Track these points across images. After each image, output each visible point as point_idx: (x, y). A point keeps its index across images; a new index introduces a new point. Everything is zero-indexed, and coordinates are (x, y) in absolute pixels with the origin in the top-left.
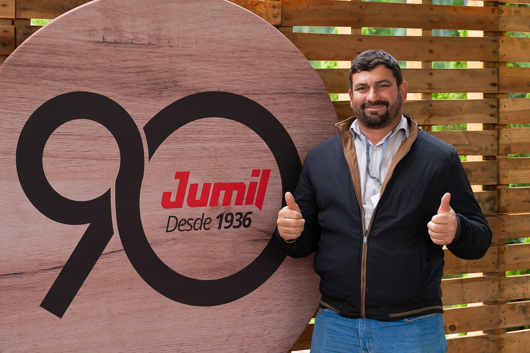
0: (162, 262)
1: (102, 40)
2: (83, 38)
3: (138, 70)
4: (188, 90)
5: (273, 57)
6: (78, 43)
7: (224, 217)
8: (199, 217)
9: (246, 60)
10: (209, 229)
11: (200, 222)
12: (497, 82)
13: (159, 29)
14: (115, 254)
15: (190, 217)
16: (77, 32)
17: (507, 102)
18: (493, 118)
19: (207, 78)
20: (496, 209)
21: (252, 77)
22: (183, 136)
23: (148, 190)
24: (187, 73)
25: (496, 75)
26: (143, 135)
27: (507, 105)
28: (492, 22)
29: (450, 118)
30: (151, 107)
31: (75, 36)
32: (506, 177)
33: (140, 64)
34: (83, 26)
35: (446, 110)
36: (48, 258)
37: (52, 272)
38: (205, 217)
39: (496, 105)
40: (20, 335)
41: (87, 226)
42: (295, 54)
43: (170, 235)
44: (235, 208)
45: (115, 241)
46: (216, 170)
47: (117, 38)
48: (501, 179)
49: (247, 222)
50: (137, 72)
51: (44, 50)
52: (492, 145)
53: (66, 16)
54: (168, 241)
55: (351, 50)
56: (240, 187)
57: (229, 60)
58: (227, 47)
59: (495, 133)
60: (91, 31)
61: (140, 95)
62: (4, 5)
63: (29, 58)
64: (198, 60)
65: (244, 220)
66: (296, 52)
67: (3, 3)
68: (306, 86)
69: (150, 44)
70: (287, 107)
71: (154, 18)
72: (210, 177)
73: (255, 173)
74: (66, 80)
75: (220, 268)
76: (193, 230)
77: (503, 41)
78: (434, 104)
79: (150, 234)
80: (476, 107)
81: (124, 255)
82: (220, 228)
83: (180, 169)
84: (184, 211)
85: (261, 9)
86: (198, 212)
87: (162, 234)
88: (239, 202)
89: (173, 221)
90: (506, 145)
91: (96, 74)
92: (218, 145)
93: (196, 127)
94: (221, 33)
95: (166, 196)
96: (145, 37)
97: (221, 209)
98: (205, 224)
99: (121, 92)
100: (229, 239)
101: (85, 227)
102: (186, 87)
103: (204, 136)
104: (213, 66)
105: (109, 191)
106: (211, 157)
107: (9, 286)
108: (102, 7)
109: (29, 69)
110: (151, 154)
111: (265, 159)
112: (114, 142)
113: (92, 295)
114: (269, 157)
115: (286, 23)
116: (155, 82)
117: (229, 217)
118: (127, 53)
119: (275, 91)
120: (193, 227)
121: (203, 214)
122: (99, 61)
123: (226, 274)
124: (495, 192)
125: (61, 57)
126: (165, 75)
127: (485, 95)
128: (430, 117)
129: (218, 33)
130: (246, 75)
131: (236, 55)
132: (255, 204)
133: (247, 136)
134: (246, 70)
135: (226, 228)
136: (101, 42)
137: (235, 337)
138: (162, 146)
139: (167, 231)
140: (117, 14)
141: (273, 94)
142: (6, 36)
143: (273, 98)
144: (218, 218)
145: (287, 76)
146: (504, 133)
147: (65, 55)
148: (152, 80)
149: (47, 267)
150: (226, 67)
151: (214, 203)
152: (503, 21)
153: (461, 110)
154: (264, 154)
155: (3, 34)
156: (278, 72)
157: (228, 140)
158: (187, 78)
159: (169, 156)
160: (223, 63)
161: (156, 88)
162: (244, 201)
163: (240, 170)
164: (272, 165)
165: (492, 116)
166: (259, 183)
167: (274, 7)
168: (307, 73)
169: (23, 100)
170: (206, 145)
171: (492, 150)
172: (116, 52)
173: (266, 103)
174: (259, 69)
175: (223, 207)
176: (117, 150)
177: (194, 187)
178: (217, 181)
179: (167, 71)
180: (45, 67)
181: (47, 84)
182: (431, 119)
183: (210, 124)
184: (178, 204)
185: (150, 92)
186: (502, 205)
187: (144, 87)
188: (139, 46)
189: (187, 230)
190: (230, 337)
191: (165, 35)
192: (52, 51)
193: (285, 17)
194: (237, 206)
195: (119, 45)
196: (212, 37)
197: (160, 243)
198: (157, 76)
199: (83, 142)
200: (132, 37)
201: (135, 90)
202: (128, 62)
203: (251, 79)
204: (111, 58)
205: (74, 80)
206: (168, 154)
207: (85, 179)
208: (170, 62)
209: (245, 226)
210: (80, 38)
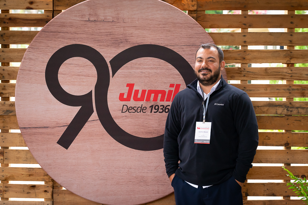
0: (120, 127)
1: (88, 20)
2: (79, 19)
4: (133, 44)
5: (182, 27)
6: (76, 21)
7: (154, 107)
8: (139, 106)
9: (166, 28)
10: (145, 112)
11: (140, 109)
13: (118, 14)
14: (94, 121)
15: (135, 106)
16: (75, 16)
19: (144, 37)
21: (170, 37)
23: (112, 92)
24: (133, 36)
26: (109, 65)
29: (304, 59)
30: (113, 52)
31: (74, 18)
33: (109, 31)
34: (78, 13)
35: (302, 55)
36: (60, 121)
37: (62, 128)
38: (143, 106)
40: (47, 155)
41: (80, 107)
42: (195, 25)
43: (124, 114)
44: (160, 103)
45: (95, 115)
46: (149, 84)
47: (96, 19)
49: (167, 110)
50: (106, 35)
51: (59, 25)
53: (70, 9)
54: (123, 117)
55: (239, 23)
56: (163, 92)
57: (157, 29)
58: (155, 22)
60: (83, 16)
61: (108, 46)
62: (47, 4)
63: (52, 28)
64: (139, 29)
65: (165, 109)
66: (196, 24)
67: (47, 3)
68: (202, 42)
69: (113, 21)
70: (190, 53)
71: (115, 9)
72: (146, 87)
73: (172, 86)
74: (70, 39)
75: (151, 132)
76: (136, 112)
78: (293, 52)
81: (99, 122)
82: (151, 112)
83: (129, 82)
84: (131, 103)
85: (185, 2)
86: (139, 104)
87: (120, 113)
88: (162, 100)
89: (125, 107)
91: (85, 36)
92: (150, 71)
93: (138, 62)
94: (152, 15)
95: (122, 95)
96: (111, 18)
97: (152, 103)
98: (143, 110)
99: (98, 44)
100: (157, 118)
101: (79, 108)
102: (133, 42)
103: (142, 66)
104: (148, 32)
105: (91, 91)
106: (146, 77)
107: (42, 133)
108: (88, 4)
109: (51, 33)
110: (113, 74)
111: (177, 79)
112: (94, 69)
113: (83, 140)
114: (180, 78)
115: (200, 9)
116: (116, 39)
117: (157, 107)
118: (101, 26)
119: (183, 45)
120: (136, 111)
121: (142, 105)
122: (86, 30)
125: (67, 28)
126: (121, 36)
128: (290, 59)
129: (150, 15)
130: (166, 36)
131: (160, 26)
133: (167, 67)
134: (167, 34)
135: (154, 112)
136: (88, 21)
137: (160, 168)
138: (119, 71)
139: (122, 112)
140: (96, 7)
141: (182, 46)
142: (48, 18)
143: (182, 48)
144: (150, 107)
145: (190, 36)
147: (69, 27)
148: (114, 39)
149: (60, 125)
150: (155, 32)
151: (148, 100)
154: (177, 76)
156: (185, 34)
157: (156, 68)
158: (133, 38)
159: (123, 76)
160: (153, 30)
161: (116, 43)
162: (165, 100)
163: (163, 84)
164: (181, 82)
166: (174, 91)
167: (192, 1)
168: (202, 35)
169: (49, 48)
170: (143, 71)
172: (95, 25)
173: (178, 50)
174: (174, 33)
175: (153, 102)
176: (96, 72)
177: (137, 92)
178: (149, 89)
180: (59, 33)
181: (60, 41)
182: (291, 60)
183: (146, 60)
184: (128, 99)
185: (113, 44)
187: (110, 42)
188: (107, 22)
189: (133, 112)
190: (157, 167)
191: (121, 17)
192: (63, 25)
193: (199, 6)
194: (161, 102)
195: (97, 22)
196: (147, 17)
197: (118, 118)
198: (117, 37)
199: (78, 68)
200: (103, 18)
201: (105, 44)
202: (102, 30)
203: (169, 38)
204: (93, 28)
205: (74, 39)
206: (123, 75)
207: (79, 85)
208: (124, 30)
209: (166, 112)
210: (77, 19)
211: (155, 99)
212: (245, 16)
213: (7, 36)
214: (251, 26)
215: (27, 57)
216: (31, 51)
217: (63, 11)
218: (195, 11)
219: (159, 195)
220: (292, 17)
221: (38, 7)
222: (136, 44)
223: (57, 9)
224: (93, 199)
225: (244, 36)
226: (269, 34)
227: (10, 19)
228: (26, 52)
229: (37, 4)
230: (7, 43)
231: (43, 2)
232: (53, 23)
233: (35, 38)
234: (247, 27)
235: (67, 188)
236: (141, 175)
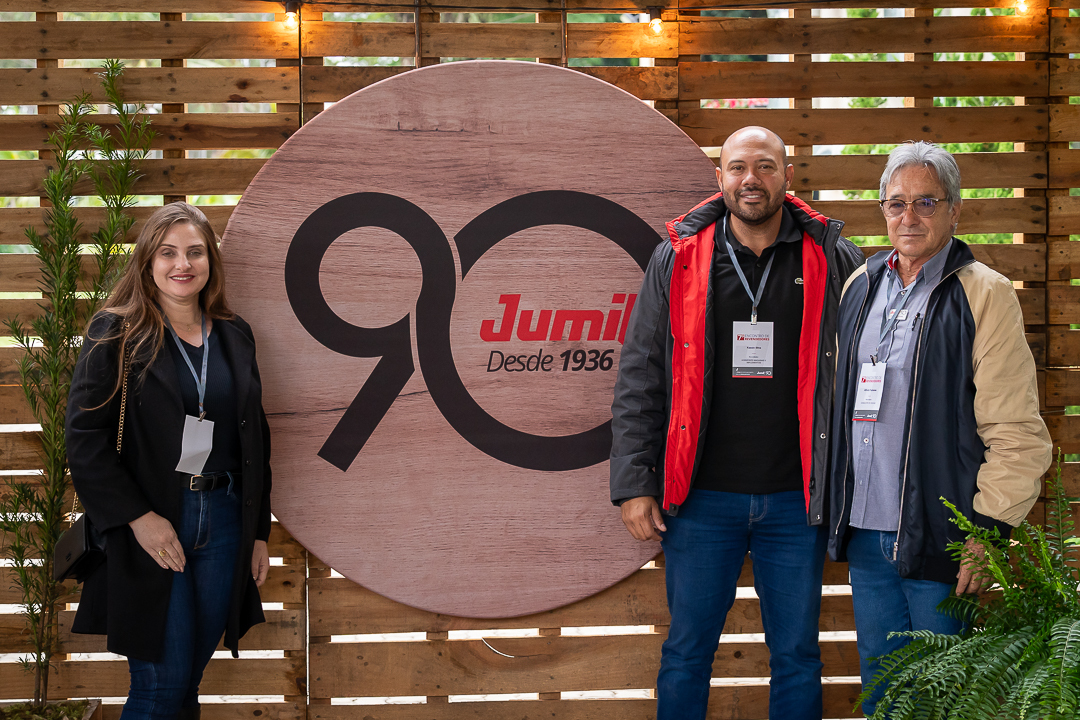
0: (482, 410)
1: (396, 128)
2: (372, 126)
3: (446, 164)
4: (517, 189)
5: (644, 144)
6: (365, 132)
7: (571, 356)
8: (534, 354)
9: (603, 148)
10: (550, 370)
11: (536, 361)
12: (1045, 172)
13: (475, 111)
14: (417, 396)
15: (522, 353)
16: (362, 118)
17: (1065, 202)
18: (1037, 225)
19: (545, 173)
20: (1044, 361)
21: (612, 171)
22: (510, 248)
23: (461, 317)
24: (516, 168)
25: (1043, 163)
26: (454, 247)
27: (1062, 205)
28: (1035, 84)
30: (465, 211)
31: (360, 124)
32: (1062, 314)
33: (449, 156)
34: (371, 111)
36: (327, 396)
37: (333, 414)
39: (1044, 206)
40: (292, 488)
41: (378, 359)
43: (494, 376)
44: (587, 344)
45: (417, 380)
46: (559, 294)
47: (417, 125)
48: (1051, 316)
49: (606, 364)
50: (444, 167)
51: (320, 142)
52: (1036, 266)
53: (349, 99)
54: (492, 382)
55: (790, 130)
56: (595, 316)
57: (578, 150)
58: (573, 131)
59: (1042, 248)
60: (383, 117)
61: (449, 196)
62: (285, 88)
63: (301, 152)
64: (531, 151)
65: (602, 361)
67: (285, 85)
68: (696, 182)
69: (462, 131)
70: (666, 211)
71: (468, 98)
72: (550, 302)
73: (618, 298)
74: (349, 178)
75: (566, 422)
76: (526, 370)
77: (1057, 111)
79: (465, 374)
80: (1007, 209)
81: (428, 398)
82: (565, 369)
83: (507, 291)
84: (513, 345)
85: (647, 78)
86: (534, 347)
87: (482, 374)
88: (593, 336)
89: (497, 358)
90: (1062, 265)
91: (389, 170)
92: (561, 261)
93: (529, 237)
94: (565, 114)
95: (487, 325)
96: (455, 122)
97: (569, 345)
98: (543, 363)
100: (580, 385)
101: (375, 361)
102: (515, 185)
103: (541, 249)
104: (554, 157)
105: (408, 317)
106: (551, 276)
107: (277, 428)
108: (396, 87)
109: (301, 165)
110: (465, 271)
111: (633, 280)
112: (414, 255)
113: (386, 445)
114: (639, 277)
115: (685, 96)
116: (469, 179)
117: (579, 356)
118: (432, 143)
119: (647, 190)
120: (526, 367)
121: (541, 350)
122: (393, 154)
123: (575, 431)
124: (1042, 336)
125: (342, 150)
126: (484, 170)
127: (1028, 192)
129: (560, 114)
130: (602, 169)
131: (587, 142)
132: (619, 340)
133: (605, 250)
134: (603, 162)
135: (574, 369)
137: (590, 514)
138: (480, 262)
139: (489, 370)
140: (418, 94)
141: (644, 193)
142: (289, 125)
143: (644, 199)
144: (562, 356)
145: (665, 168)
146: (1057, 247)
147: (347, 148)
148: (467, 177)
149: (327, 408)
150: (572, 158)
151: (557, 336)
152: (1059, 81)
153: (978, 213)
154: (632, 273)
155: (285, 123)
156: (652, 163)
157: (578, 254)
158: (515, 174)
159: (490, 274)
160: (567, 153)
161: (471, 187)
162: (602, 336)
163: (595, 294)
165: (1036, 222)
166: (623, 311)
167: (667, 75)
168: (697, 165)
169: (293, 203)
170: (544, 261)
171: (1036, 273)
172: (415, 142)
173: (634, 206)
174: (623, 160)
175: (570, 342)
176: (419, 265)
177: (527, 315)
178: (560, 308)
179: (487, 166)
180: (321, 163)
181: (324, 184)
183: (549, 232)
184: (504, 336)
185: (463, 192)
186: (1052, 356)
187: (455, 185)
188: (447, 133)
189: (517, 370)
190: (582, 513)
191: (483, 119)
192: (331, 143)
193: (683, 87)
194: (592, 342)
195: (420, 133)
196: (552, 119)
197: (479, 385)
198: (473, 171)
199: (372, 256)
200: (437, 123)
201: (442, 190)
202: (432, 155)
203: (610, 173)
204: (409, 150)
205: (360, 178)
206: (489, 271)
207: (376, 301)
208: (492, 154)
209: (603, 368)
210: (368, 126)
211: (576, 334)
212: (805, 113)
213: (179, 174)
214: (821, 141)
215: (235, 229)
216: (246, 212)
217: (327, 106)
218: (672, 101)
219: (589, 586)
220: (926, 114)
221: (263, 95)
222: (522, 189)
223: (312, 99)
224: (414, 602)
225: (804, 165)
226: (869, 161)
227: (187, 128)
228: (233, 216)
229: (259, 88)
230: (179, 192)
231: (273, 81)
232: (303, 138)
233: (256, 178)
234: (809, 143)
235: (345, 572)
236: (539, 535)
